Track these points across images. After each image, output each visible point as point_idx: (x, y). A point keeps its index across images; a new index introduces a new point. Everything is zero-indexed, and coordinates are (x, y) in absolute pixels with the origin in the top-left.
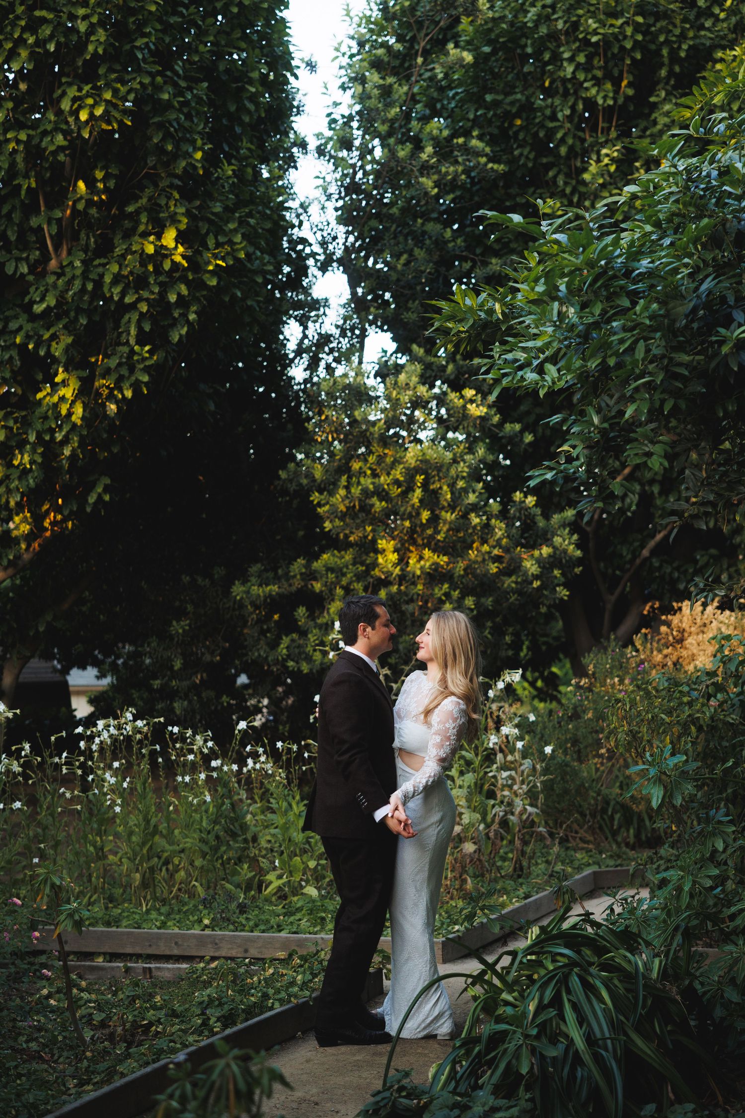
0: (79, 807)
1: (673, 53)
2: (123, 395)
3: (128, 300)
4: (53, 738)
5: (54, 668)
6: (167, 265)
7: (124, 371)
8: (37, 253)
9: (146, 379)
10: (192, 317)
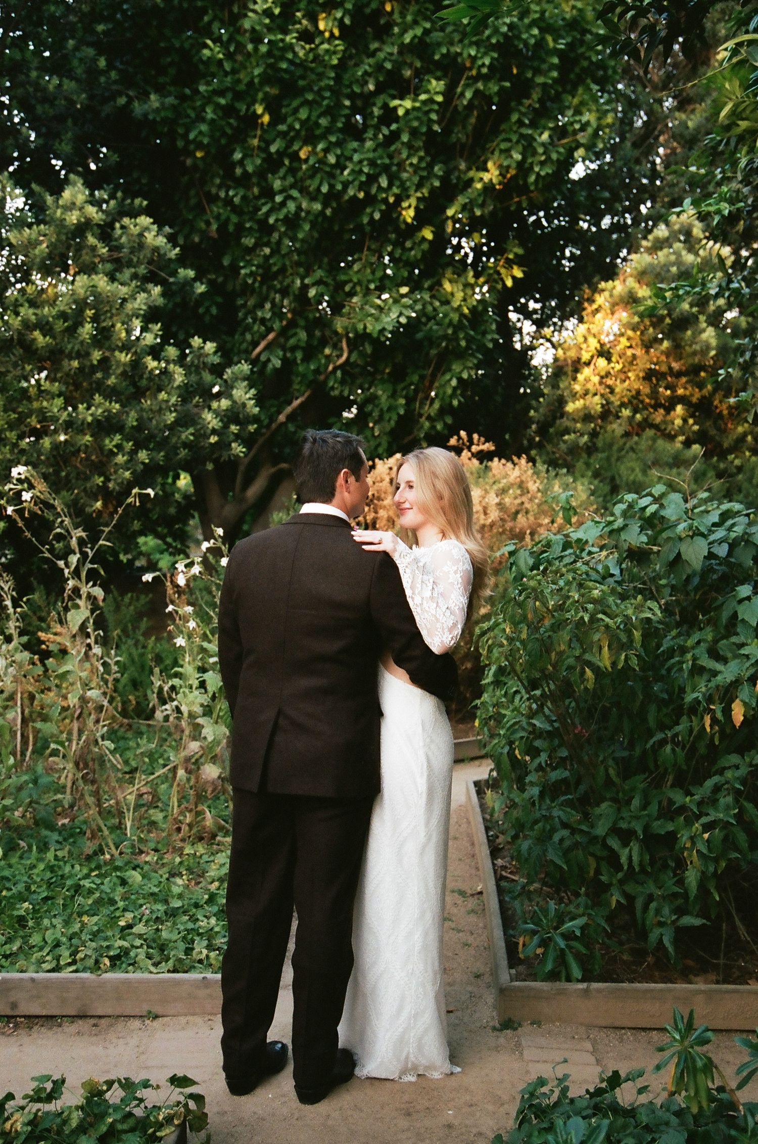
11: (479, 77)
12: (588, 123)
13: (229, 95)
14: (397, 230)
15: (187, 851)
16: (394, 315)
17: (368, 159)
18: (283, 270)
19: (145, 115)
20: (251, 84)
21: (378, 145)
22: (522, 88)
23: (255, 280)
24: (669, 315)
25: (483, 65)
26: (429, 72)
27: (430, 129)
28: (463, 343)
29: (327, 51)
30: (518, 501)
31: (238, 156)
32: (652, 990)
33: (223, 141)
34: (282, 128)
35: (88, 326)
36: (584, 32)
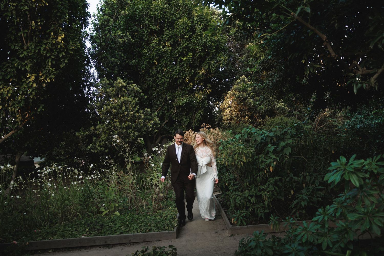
0: (40, 195)
1: (168, 20)
2: (47, 81)
3: (48, 55)
4: (30, 174)
5: (30, 158)
6: (59, 47)
7: (48, 75)
8: (21, 44)
9: (54, 77)
10: (66, 61)
11: (199, 52)
12: (222, 59)
13: (149, 59)
14: (185, 84)
15: (157, 212)
16: (185, 100)
17: (178, 70)
18: (162, 94)
19: (132, 64)
20: (153, 56)
21: (180, 67)
22: (208, 54)
23: (156, 96)
24: (242, 97)
25: (200, 49)
26: (189, 52)
27: (190, 63)
28: (201, 106)
29: (168, 49)
30: (217, 137)
31: (151, 71)
32: (261, 226)
33: (148, 68)
34: (160, 65)
35: (124, 107)
36: (220, 42)
